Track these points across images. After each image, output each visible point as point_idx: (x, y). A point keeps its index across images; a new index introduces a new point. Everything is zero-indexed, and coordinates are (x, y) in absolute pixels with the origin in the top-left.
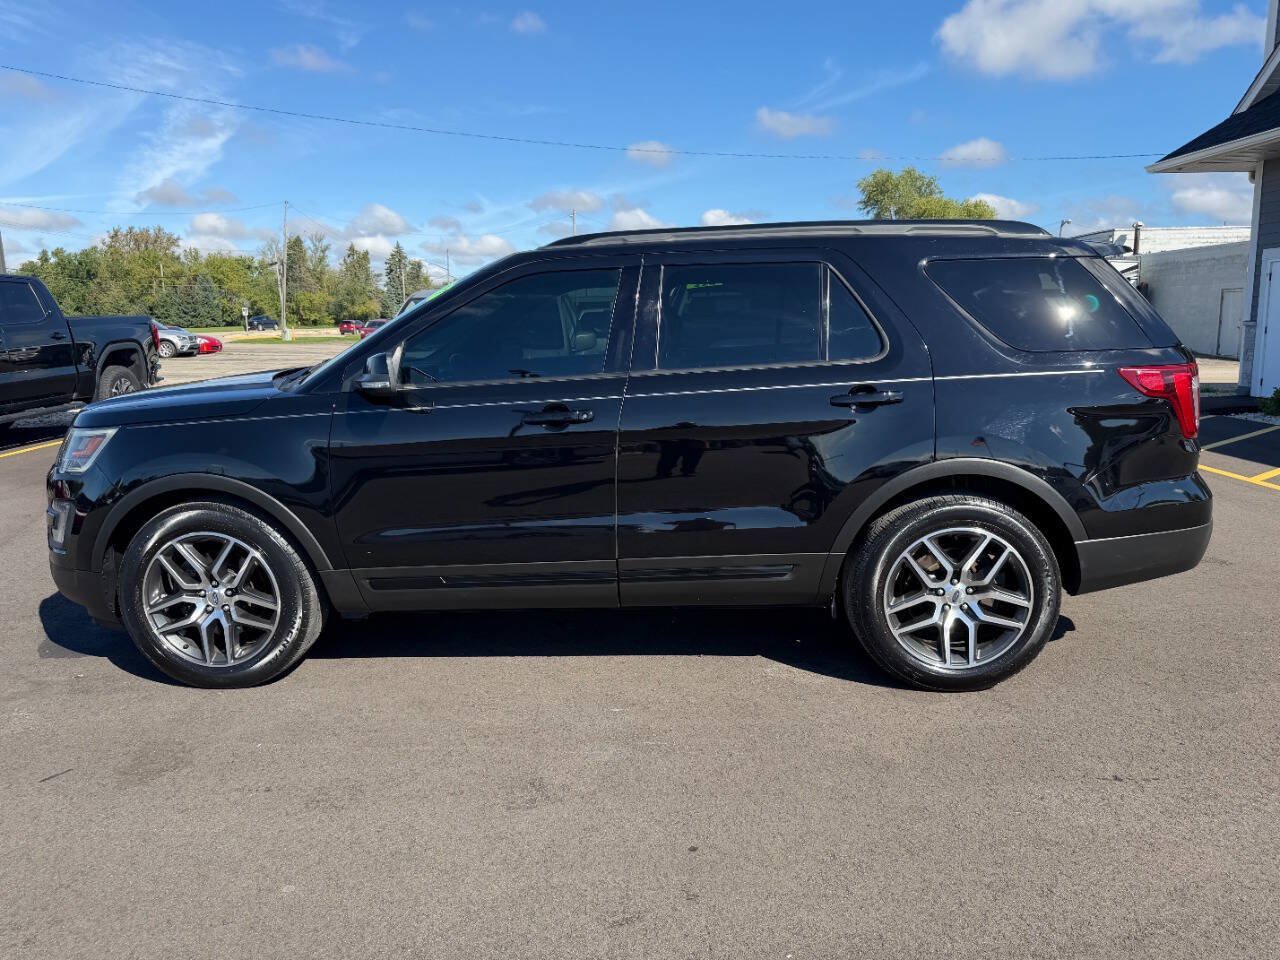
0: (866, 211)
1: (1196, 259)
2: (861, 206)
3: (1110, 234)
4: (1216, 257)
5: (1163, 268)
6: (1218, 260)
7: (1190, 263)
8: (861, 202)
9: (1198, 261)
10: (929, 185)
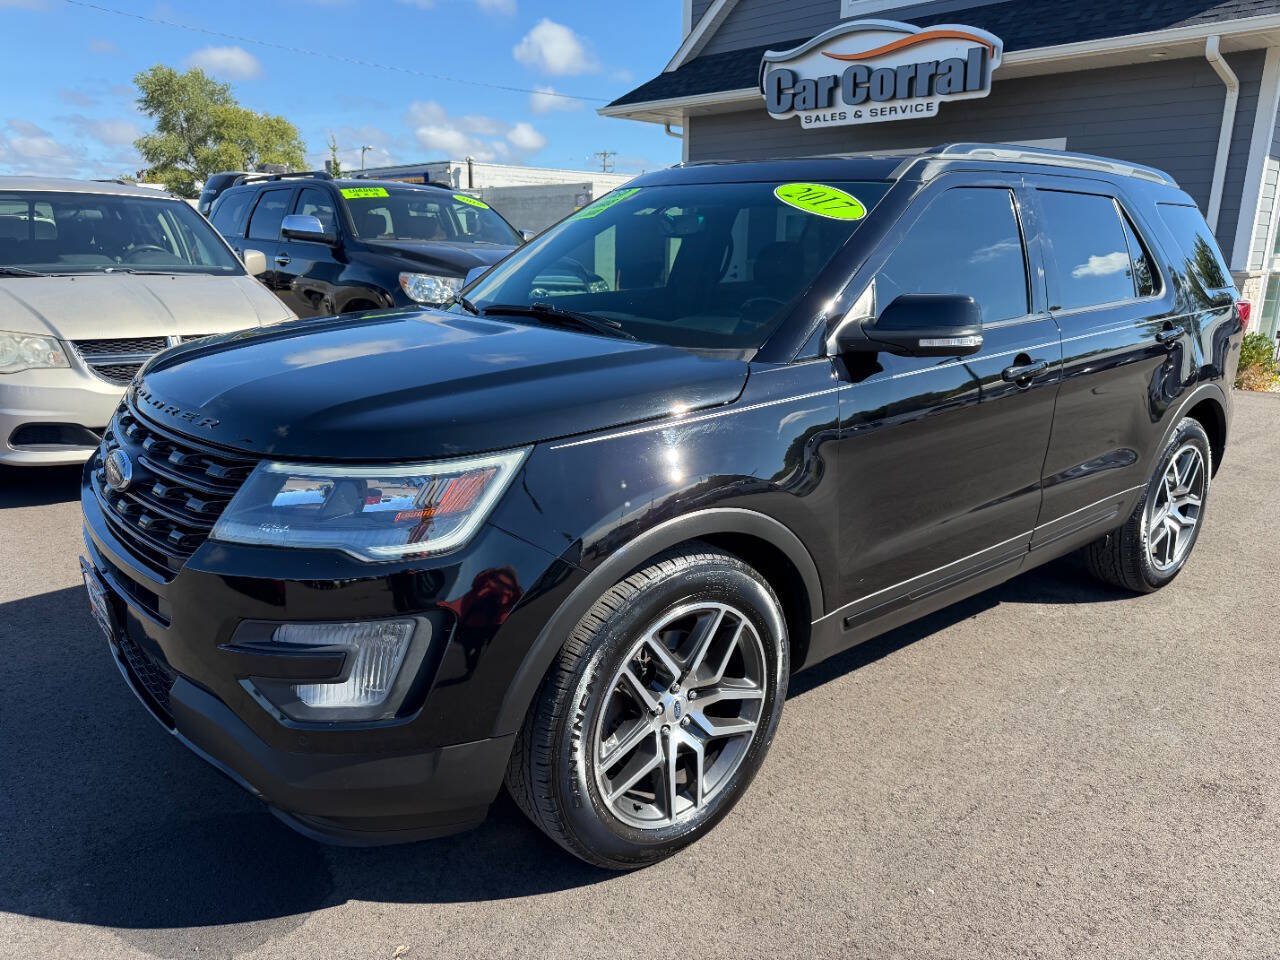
0: (148, 111)
1: (530, 196)
2: (141, 105)
3: (447, 165)
4: (549, 196)
5: (501, 202)
6: (550, 199)
7: (525, 200)
8: (140, 101)
9: (532, 199)
10: (224, 91)
